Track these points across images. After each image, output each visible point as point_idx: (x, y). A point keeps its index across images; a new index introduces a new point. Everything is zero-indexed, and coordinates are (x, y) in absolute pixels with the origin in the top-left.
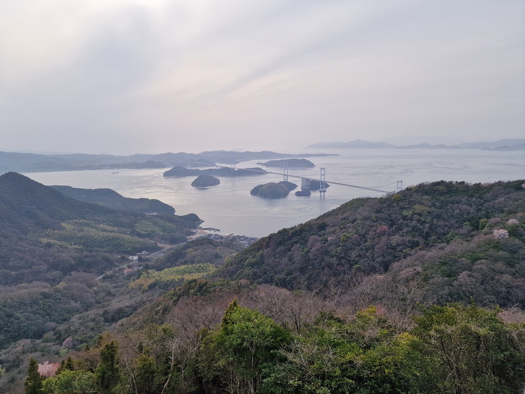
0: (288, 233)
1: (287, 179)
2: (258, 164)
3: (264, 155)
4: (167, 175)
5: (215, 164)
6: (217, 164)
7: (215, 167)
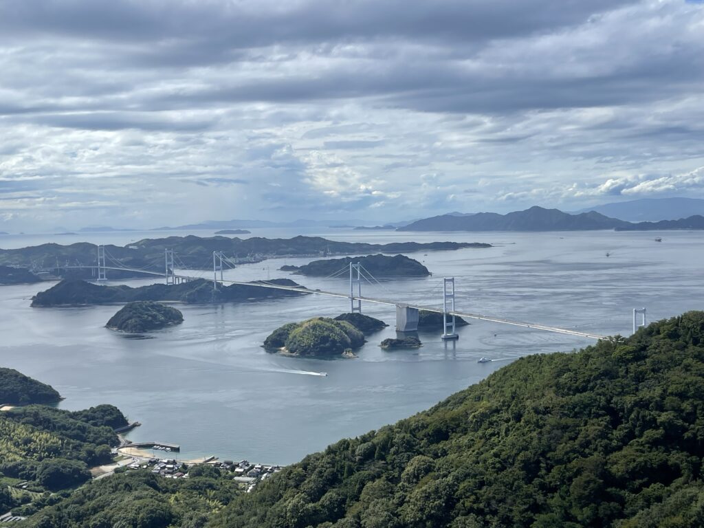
0: (353, 451)
1: (359, 308)
2: (285, 268)
3: (300, 245)
4: (41, 302)
5: (170, 272)
6: (177, 272)
7: (170, 280)
